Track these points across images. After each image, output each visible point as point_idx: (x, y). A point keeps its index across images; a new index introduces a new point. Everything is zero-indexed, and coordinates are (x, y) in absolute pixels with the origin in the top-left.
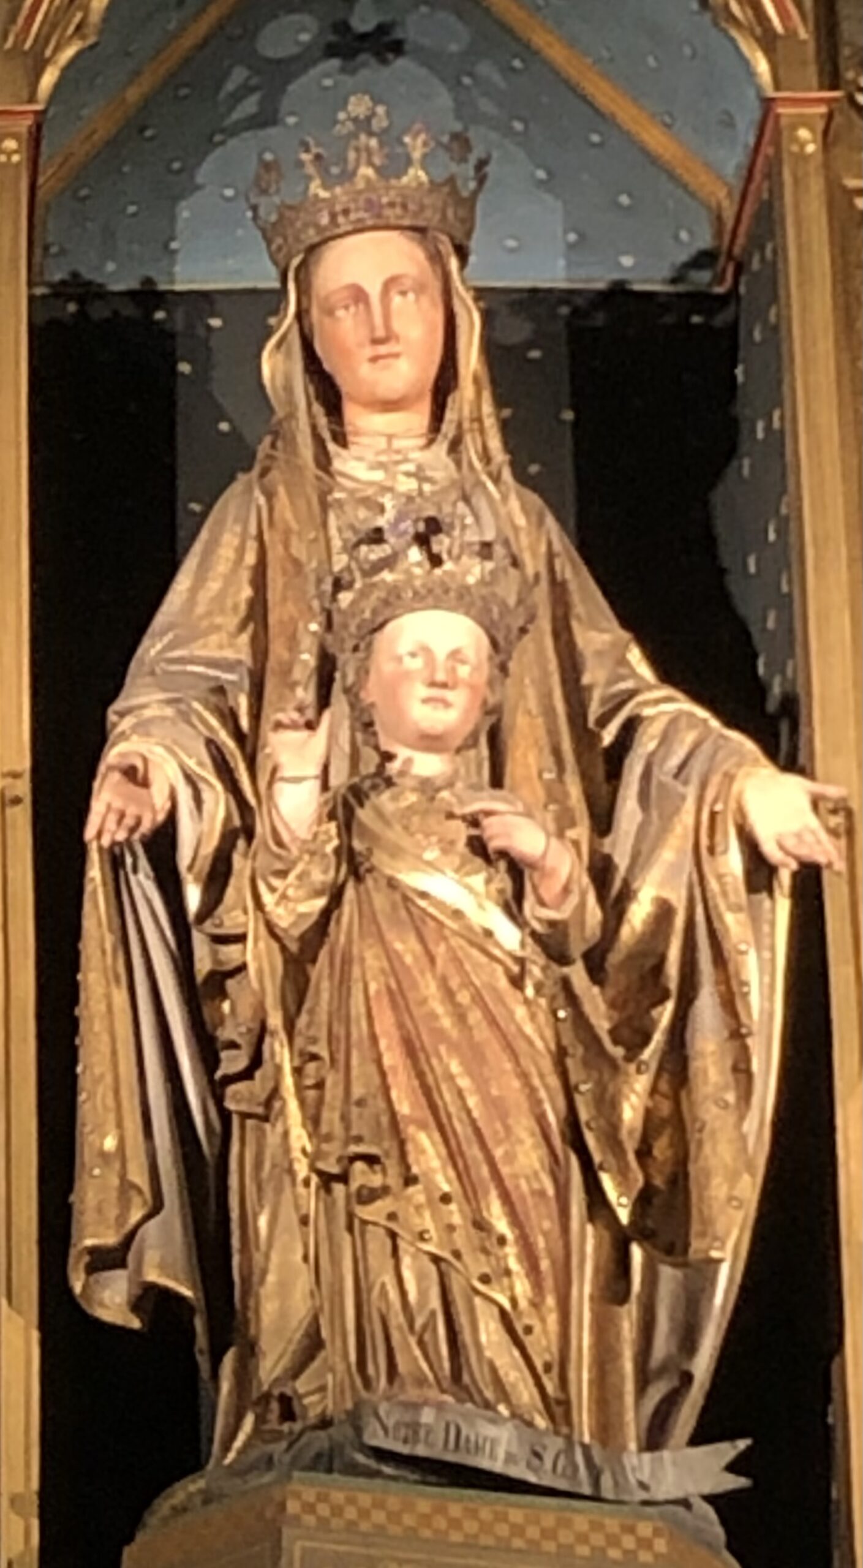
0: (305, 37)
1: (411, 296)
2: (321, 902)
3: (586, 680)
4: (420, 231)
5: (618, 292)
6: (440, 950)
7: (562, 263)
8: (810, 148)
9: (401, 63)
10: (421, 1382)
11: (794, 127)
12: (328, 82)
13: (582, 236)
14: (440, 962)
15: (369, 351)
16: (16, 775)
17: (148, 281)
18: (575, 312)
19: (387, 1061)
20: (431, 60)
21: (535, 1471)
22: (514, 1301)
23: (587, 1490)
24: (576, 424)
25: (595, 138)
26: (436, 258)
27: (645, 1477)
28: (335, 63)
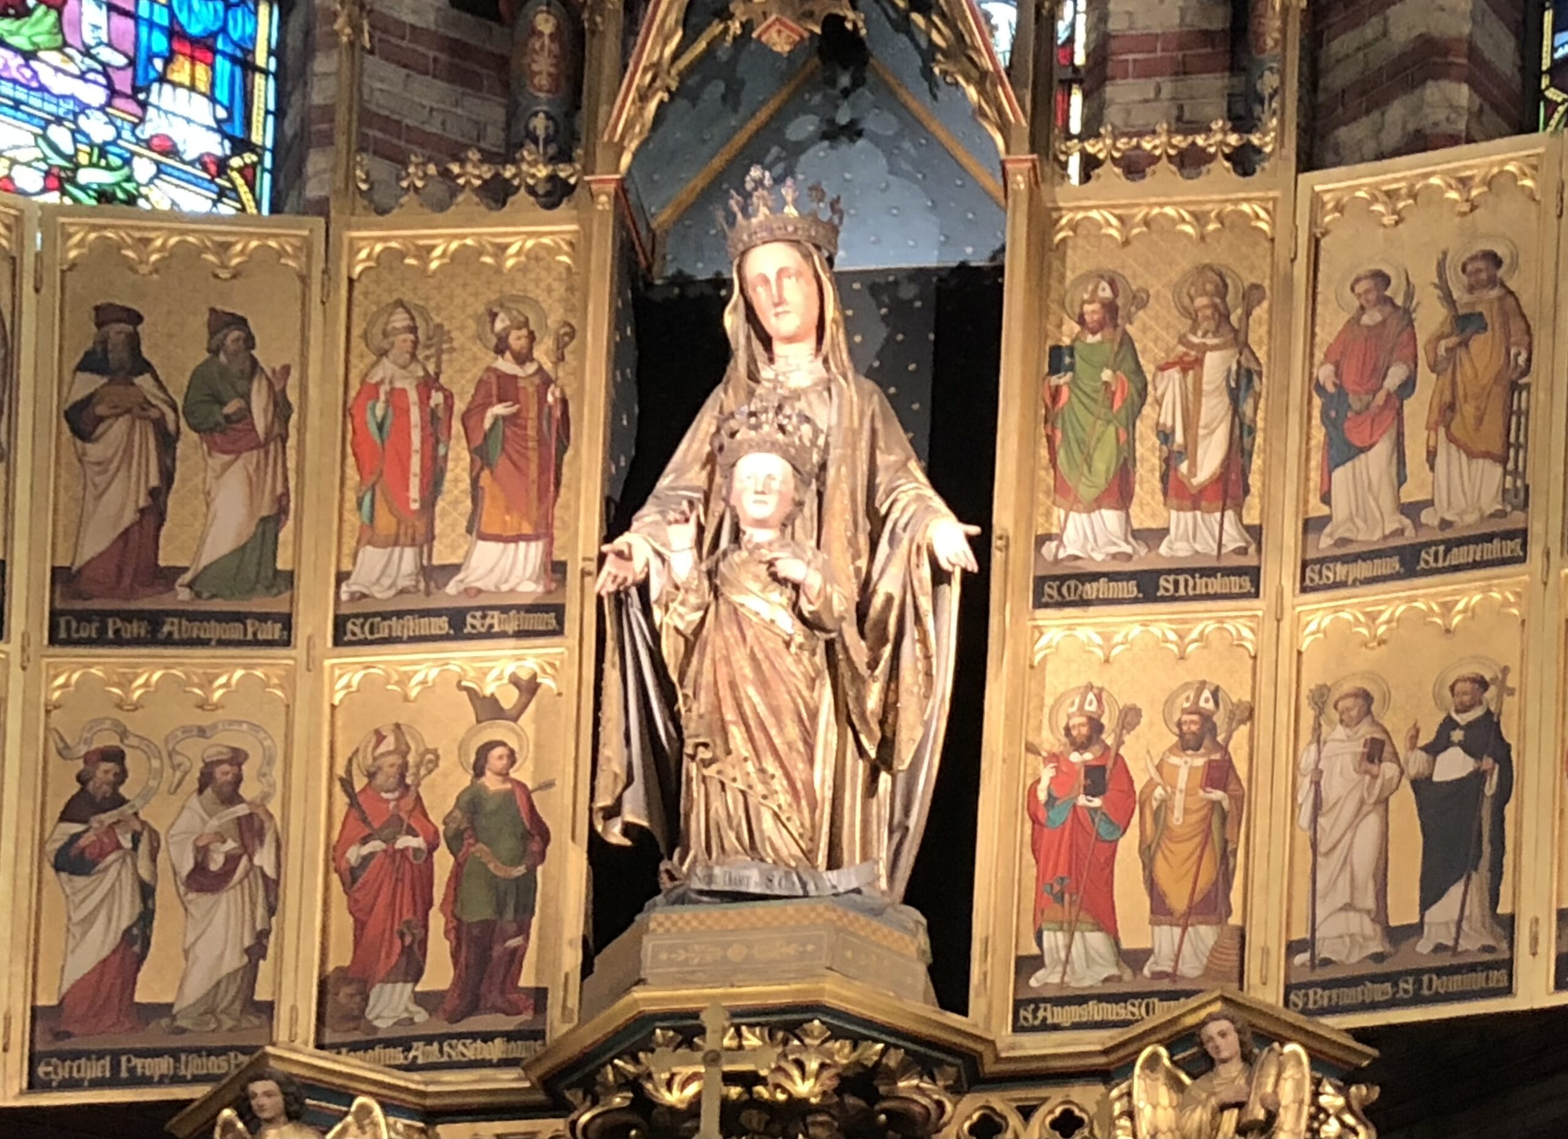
0: (811, 128)
1: (794, 279)
2: (701, 613)
3: (878, 480)
4: (796, 243)
5: (963, 267)
6: (749, 634)
7: (936, 253)
8: (1022, 186)
9: (861, 143)
10: (737, 852)
11: (1015, 175)
12: (822, 154)
13: (947, 237)
14: (749, 639)
15: (773, 311)
16: (590, 559)
17: (718, 274)
18: (940, 280)
19: (721, 694)
20: (876, 140)
21: (768, 887)
22: (780, 807)
23: (800, 892)
24: (936, 343)
25: (959, 182)
26: (807, 256)
27: (835, 882)
28: (826, 143)
